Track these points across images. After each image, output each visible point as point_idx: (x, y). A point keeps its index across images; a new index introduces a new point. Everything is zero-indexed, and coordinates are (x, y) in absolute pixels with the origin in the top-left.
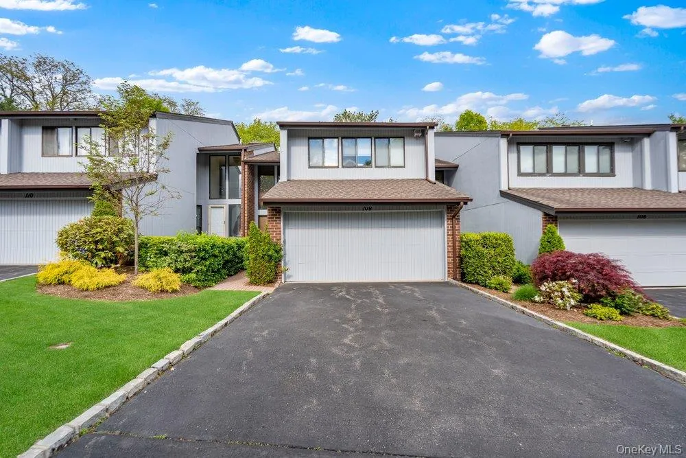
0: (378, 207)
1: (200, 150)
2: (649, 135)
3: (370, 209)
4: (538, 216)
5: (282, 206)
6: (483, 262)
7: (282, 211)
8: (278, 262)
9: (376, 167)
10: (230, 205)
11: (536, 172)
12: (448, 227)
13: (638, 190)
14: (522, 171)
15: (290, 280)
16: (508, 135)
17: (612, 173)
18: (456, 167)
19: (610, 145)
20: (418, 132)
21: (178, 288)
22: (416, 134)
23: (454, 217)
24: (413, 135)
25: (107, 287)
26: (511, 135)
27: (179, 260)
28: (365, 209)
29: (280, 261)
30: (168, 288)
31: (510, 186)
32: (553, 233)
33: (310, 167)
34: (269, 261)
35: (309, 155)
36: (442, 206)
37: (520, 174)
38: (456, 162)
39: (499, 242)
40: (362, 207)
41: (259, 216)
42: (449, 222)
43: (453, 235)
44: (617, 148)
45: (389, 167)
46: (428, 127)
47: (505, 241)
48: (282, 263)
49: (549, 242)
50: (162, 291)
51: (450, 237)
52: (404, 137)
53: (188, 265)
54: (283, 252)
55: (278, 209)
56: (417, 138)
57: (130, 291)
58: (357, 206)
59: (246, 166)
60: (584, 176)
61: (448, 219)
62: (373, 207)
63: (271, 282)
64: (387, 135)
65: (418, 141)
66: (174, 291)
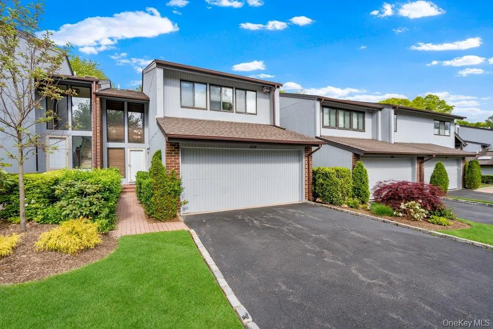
0: (261, 145)
2: (381, 109)
3: (255, 147)
4: (349, 156)
5: (180, 142)
7: (181, 146)
9: (237, 112)
10: (73, 137)
11: (331, 126)
12: (305, 162)
13: (374, 140)
14: (325, 125)
16: (321, 99)
17: (363, 130)
19: (363, 113)
20: (266, 88)
22: (265, 90)
23: (309, 155)
24: (262, 91)
26: (323, 99)
27: (84, 204)
28: (251, 147)
30: (89, 244)
31: (321, 135)
32: (362, 167)
33: (182, 107)
35: (181, 95)
36: (302, 147)
37: (324, 127)
40: (249, 145)
41: (108, 149)
42: (306, 159)
43: (308, 168)
44: (366, 115)
45: (246, 113)
46: (276, 86)
48: (181, 197)
51: (307, 170)
52: (256, 91)
53: (94, 209)
54: (181, 186)
55: (176, 144)
56: (266, 93)
58: (246, 145)
60: (352, 130)
61: (305, 156)
62: (258, 145)
64: (245, 88)
65: (266, 96)
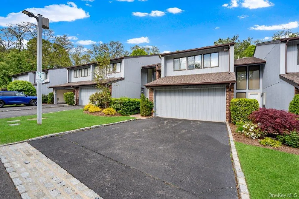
1: (142, 67)
3: (188, 88)
6: (237, 113)
8: (151, 109)
9: (204, 68)
12: (227, 96)
15: (157, 116)
16: (286, 41)
18: (265, 62)
20: (226, 48)
21: (114, 114)
22: (224, 50)
23: (230, 90)
24: (223, 50)
25: (96, 112)
26: (288, 41)
27: (117, 106)
29: (153, 108)
30: (110, 114)
31: (287, 72)
33: (174, 71)
34: (147, 108)
35: (174, 66)
36: (223, 85)
38: (265, 60)
39: (247, 103)
42: (228, 93)
45: (211, 67)
46: (230, 45)
47: (252, 103)
48: (154, 109)
49: (294, 105)
50: (109, 114)
51: (228, 101)
52: (218, 52)
54: (154, 105)
55: (153, 88)
57: (101, 114)
58: (182, 87)
59: (158, 72)
61: (227, 91)
62: (189, 86)
63: (148, 116)
64: (210, 52)
65: (226, 53)
66: (112, 115)
